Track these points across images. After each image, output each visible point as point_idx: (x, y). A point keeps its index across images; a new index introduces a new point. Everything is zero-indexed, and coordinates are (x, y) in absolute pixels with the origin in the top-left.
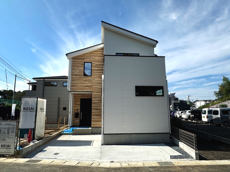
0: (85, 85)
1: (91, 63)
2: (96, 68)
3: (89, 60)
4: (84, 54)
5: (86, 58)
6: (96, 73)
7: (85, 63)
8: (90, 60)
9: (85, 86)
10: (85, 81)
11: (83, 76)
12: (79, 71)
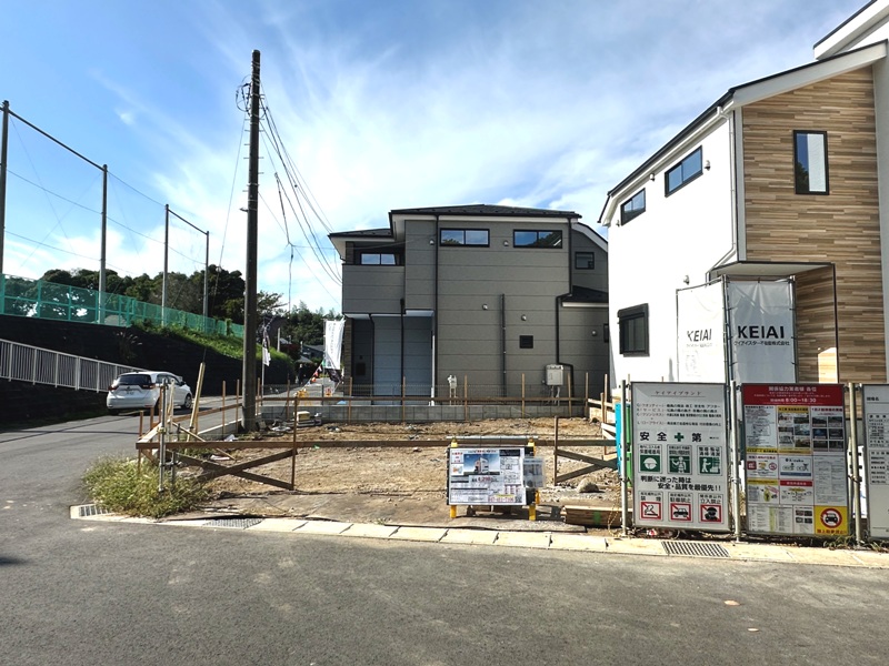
0: (805, 234)
1: (825, 133)
2: (847, 160)
3: (815, 121)
4: (791, 93)
5: (800, 113)
6: (847, 178)
7: (795, 132)
8: (819, 121)
9: (802, 240)
10: (802, 215)
11: (792, 195)
12: (772, 172)
